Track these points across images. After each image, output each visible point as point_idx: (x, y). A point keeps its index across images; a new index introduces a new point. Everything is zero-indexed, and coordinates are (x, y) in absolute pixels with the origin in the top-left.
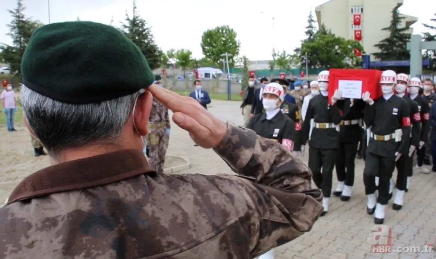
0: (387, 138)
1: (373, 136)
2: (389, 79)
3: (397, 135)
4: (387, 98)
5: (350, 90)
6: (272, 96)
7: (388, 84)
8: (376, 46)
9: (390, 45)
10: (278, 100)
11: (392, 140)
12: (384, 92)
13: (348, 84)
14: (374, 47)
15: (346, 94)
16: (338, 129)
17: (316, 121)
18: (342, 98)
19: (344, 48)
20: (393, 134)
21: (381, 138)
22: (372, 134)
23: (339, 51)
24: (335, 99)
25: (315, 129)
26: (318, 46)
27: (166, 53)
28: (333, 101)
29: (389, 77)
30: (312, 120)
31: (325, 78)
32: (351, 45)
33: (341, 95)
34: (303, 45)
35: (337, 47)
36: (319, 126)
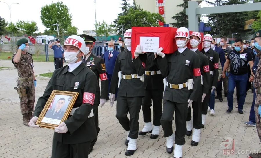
0: (181, 86)
1: (169, 85)
2: (182, 34)
3: (190, 84)
4: (181, 51)
5: (149, 45)
6: (72, 48)
7: (181, 38)
8: (173, 18)
9: (183, 16)
10: (79, 52)
11: (185, 88)
12: (178, 46)
13: (147, 40)
14: (172, 19)
15: (146, 49)
16: (142, 79)
17: (123, 73)
18: (142, 52)
19: (149, 20)
20: (186, 83)
21: (175, 86)
22: (167, 83)
23: (146, 22)
24: (137, 53)
25: (122, 80)
26: (130, 18)
27: (16, 25)
28: (136, 56)
29: (182, 32)
30: (120, 73)
31: (129, 35)
32: (155, 17)
33: (142, 50)
34: (119, 17)
35: (144, 19)
36: (126, 77)
